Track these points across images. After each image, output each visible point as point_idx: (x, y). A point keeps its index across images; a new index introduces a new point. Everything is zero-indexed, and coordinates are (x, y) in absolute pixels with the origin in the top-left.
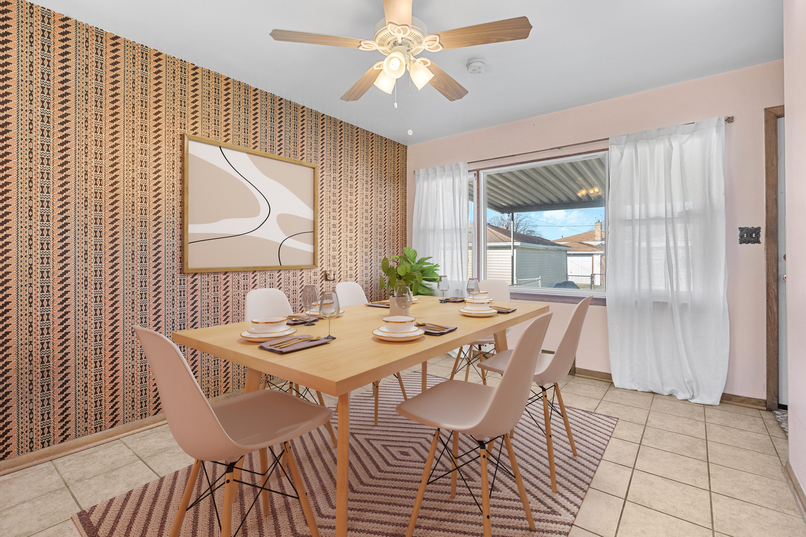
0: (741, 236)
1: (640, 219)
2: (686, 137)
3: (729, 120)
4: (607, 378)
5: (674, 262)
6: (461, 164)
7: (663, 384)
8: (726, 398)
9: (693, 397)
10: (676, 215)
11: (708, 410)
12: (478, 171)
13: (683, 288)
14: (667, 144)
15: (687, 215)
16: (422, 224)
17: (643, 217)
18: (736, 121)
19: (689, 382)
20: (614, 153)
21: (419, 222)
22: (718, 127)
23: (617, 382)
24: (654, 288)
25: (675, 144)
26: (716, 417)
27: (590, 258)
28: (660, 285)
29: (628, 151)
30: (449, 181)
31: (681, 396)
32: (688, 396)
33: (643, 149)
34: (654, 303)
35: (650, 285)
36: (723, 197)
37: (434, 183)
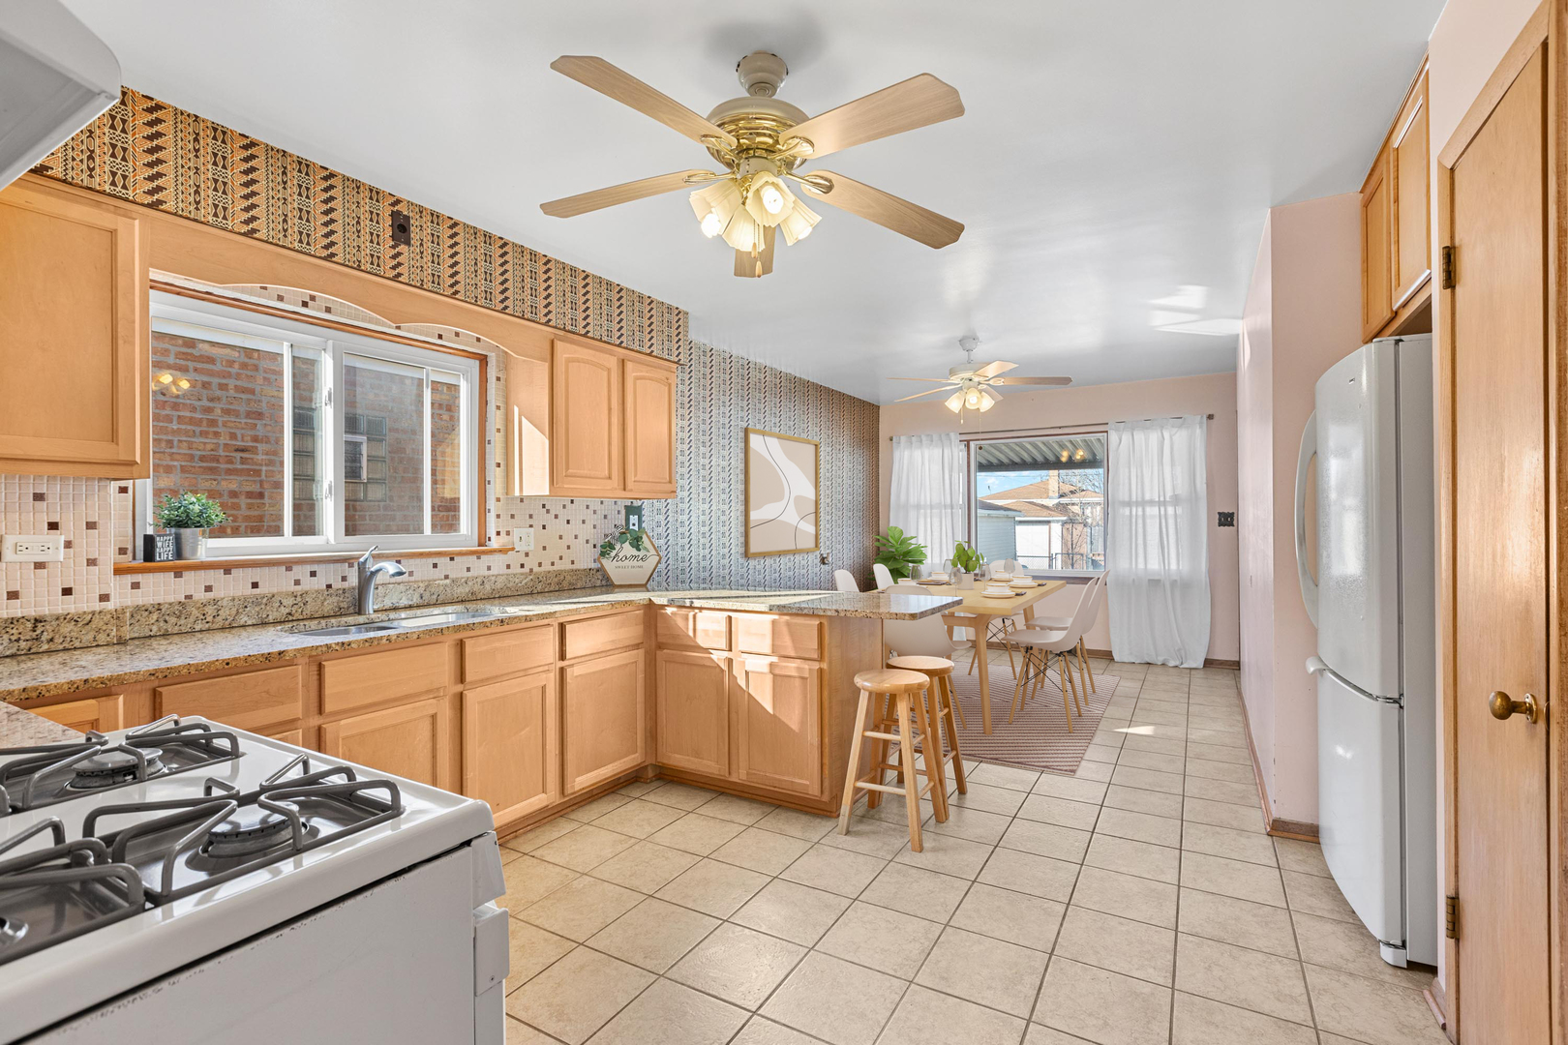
0: (1220, 520)
1: (1137, 502)
2: (1175, 430)
3: (1210, 417)
4: (1107, 656)
5: (1165, 542)
6: (952, 435)
7: (1157, 656)
8: (1209, 663)
9: (1182, 664)
10: (1168, 499)
11: (1193, 672)
12: (968, 441)
13: (1174, 566)
14: (1160, 434)
15: (1176, 500)
16: (903, 497)
17: (1140, 499)
18: (1215, 418)
19: (1179, 650)
20: (1113, 437)
21: (898, 496)
22: (1201, 423)
23: (1116, 657)
24: (1149, 566)
25: (1166, 435)
26: (1198, 679)
27: (1045, 528)
28: (1154, 565)
29: (1126, 437)
30: (937, 452)
31: (1172, 663)
32: (1177, 663)
33: (1139, 436)
34: (1149, 580)
35: (1146, 564)
36: (1205, 486)
37: (917, 453)
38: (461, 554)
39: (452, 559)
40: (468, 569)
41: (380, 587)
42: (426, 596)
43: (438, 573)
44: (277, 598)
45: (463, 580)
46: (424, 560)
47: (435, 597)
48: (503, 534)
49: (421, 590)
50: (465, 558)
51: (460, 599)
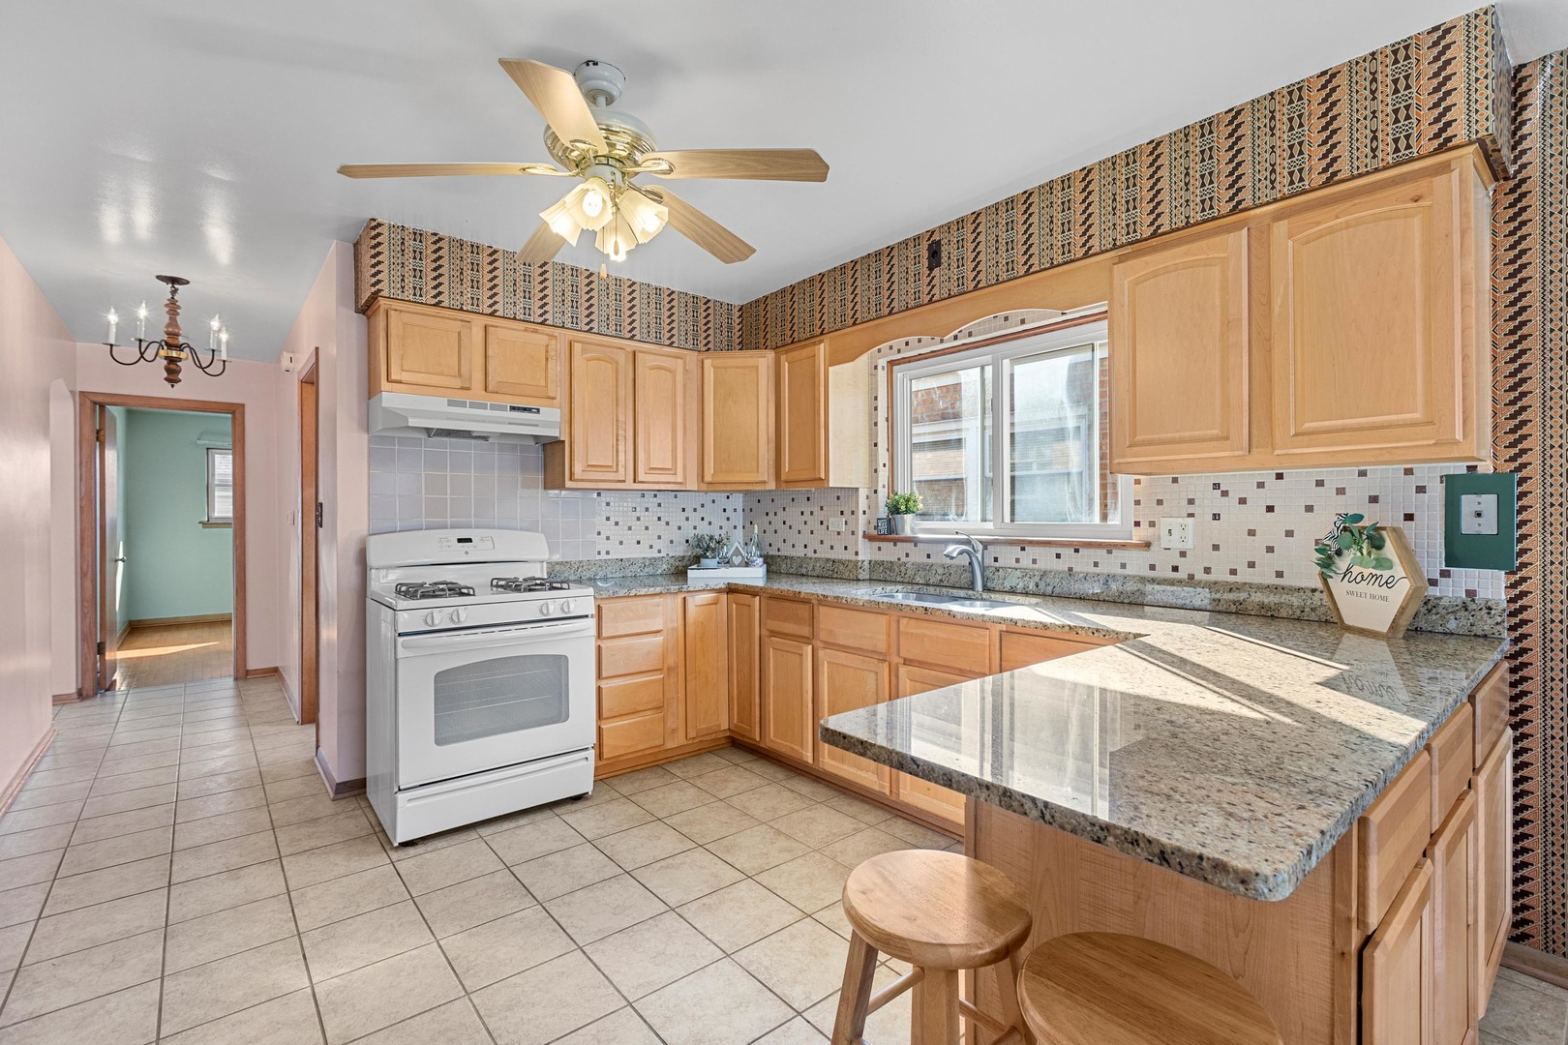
38: (1089, 545)
39: (1077, 551)
40: (1096, 564)
41: (1001, 570)
42: (1042, 585)
43: (1061, 566)
44: (934, 567)
45: (1081, 575)
46: (1047, 549)
47: (1050, 588)
48: (1144, 525)
49: (1037, 579)
50: (1092, 551)
51: (1078, 595)
